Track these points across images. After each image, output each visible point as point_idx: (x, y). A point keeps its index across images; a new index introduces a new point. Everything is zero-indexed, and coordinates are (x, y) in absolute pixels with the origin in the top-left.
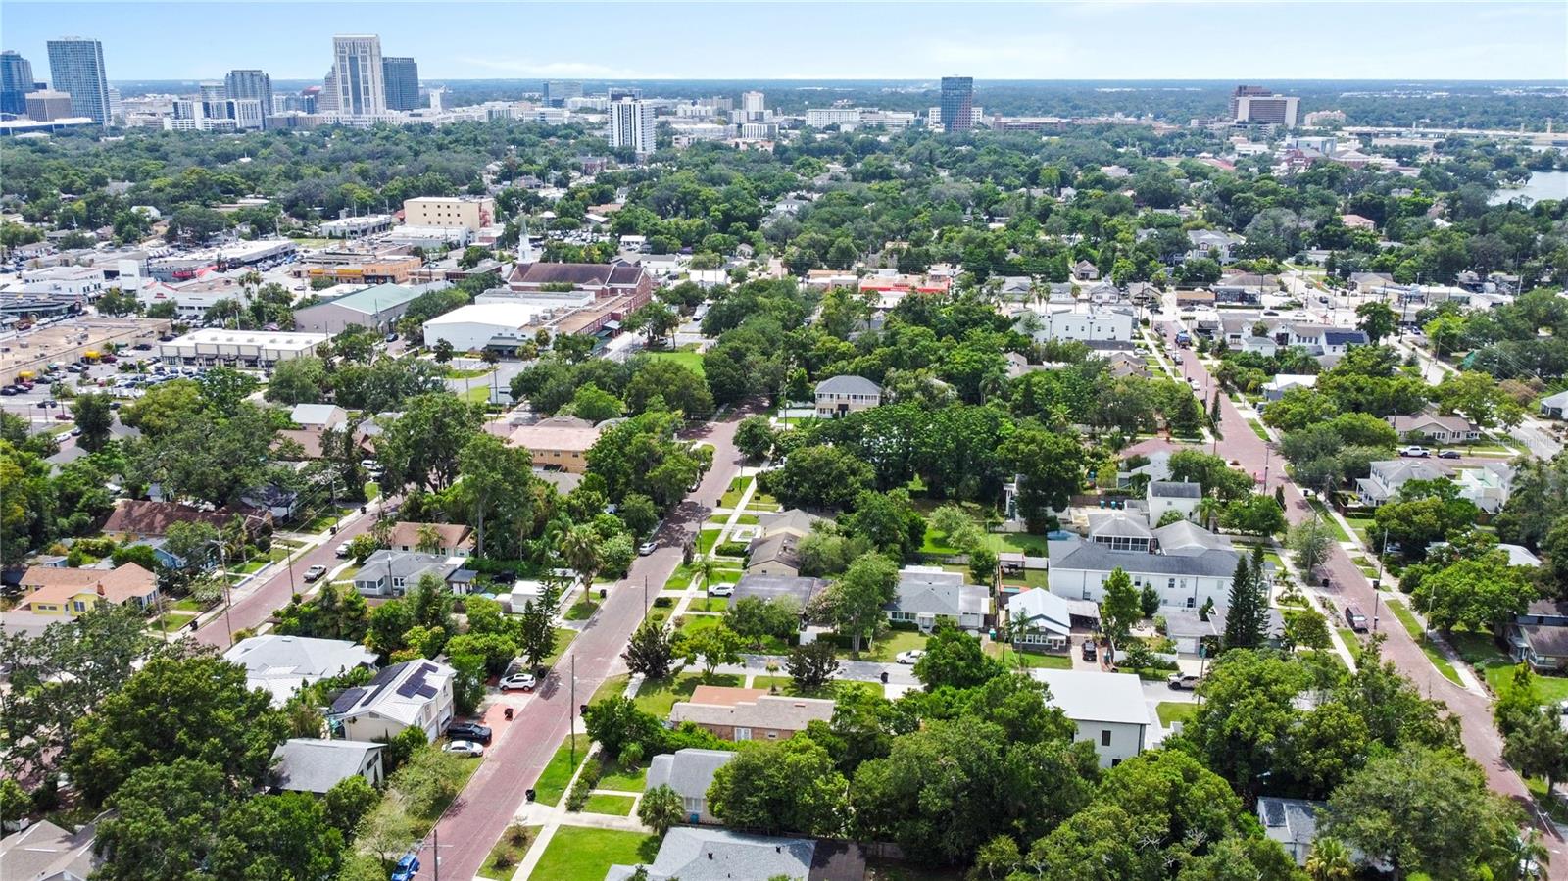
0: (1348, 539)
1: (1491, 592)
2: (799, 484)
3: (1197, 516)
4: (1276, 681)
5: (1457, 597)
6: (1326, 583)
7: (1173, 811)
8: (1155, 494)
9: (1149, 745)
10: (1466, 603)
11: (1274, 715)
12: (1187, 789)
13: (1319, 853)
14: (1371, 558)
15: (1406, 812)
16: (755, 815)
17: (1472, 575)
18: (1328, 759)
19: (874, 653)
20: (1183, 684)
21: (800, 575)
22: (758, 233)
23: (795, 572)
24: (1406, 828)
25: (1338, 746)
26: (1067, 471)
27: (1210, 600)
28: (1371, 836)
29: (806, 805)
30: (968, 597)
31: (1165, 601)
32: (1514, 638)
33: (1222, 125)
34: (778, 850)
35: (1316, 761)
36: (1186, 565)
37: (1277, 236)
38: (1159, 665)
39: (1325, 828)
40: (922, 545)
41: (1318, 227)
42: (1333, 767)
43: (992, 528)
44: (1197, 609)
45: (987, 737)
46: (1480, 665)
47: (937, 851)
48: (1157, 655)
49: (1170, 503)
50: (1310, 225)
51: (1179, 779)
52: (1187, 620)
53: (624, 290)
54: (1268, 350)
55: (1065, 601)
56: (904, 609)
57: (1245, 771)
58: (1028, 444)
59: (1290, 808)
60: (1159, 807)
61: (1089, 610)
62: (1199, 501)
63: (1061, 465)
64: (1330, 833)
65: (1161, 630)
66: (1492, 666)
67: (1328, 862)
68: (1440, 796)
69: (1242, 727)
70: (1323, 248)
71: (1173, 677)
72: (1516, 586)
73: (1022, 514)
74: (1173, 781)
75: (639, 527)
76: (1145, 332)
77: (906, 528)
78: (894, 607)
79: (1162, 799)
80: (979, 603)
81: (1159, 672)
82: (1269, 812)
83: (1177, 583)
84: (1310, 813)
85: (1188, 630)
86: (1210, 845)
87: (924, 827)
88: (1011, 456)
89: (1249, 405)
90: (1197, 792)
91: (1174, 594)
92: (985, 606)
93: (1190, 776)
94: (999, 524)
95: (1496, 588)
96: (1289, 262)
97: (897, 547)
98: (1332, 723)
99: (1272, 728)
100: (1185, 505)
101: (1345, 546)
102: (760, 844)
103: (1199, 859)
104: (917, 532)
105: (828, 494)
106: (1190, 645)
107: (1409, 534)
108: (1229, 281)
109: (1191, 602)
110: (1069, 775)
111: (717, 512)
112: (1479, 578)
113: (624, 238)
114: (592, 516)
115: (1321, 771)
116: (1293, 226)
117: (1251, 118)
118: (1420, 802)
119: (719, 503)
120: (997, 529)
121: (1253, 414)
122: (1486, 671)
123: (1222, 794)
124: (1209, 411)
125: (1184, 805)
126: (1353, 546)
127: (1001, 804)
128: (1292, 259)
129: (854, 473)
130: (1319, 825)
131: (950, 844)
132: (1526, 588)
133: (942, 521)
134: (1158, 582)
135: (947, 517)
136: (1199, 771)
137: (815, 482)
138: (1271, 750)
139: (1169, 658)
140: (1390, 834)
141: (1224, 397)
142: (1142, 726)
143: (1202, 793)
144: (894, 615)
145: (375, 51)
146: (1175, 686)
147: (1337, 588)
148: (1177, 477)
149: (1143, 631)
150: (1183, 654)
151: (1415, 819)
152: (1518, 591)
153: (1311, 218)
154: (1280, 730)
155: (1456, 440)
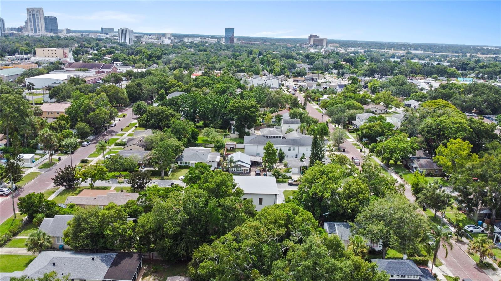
0: (350, 139)
1: (403, 147)
2: (151, 120)
3: (299, 130)
4: (331, 172)
5: (392, 150)
6: (344, 151)
7: (287, 227)
8: (284, 123)
9: (278, 202)
10: (395, 152)
11: (331, 186)
12: (294, 218)
13: (353, 242)
14: (358, 143)
15: (391, 221)
16: (83, 242)
17: (396, 142)
18: (353, 203)
19: (170, 177)
20: (294, 183)
21: (145, 150)
22: (160, 61)
23: (144, 149)
24: (391, 228)
25: (357, 197)
26: (252, 113)
27: (304, 155)
28: (376, 233)
29: (108, 235)
30: (212, 156)
31: (287, 156)
32: (411, 164)
33: (306, 46)
34: (93, 259)
35: (348, 204)
36: (294, 142)
37: (322, 65)
38: (284, 177)
39: (354, 232)
40: (197, 141)
41: (334, 63)
42: (356, 206)
43: (225, 136)
44: (299, 158)
45: (199, 196)
46: (401, 174)
47: (176, 255)
48: (284, 173)
49: (289, 126)
50: (332, 62)
51: (290, 213)
52: (295, 161)
53: (107, 72)
54: (321, 89)
55: (250, 157)
56: (184, 160)
57: (318, 211)
58: (237, 103)
59: (338, 225)
60: (281, 226)
61: (259, 159)
62: (299, 125)
63: (250, 111)
64: (357, 233)
65: (285, 166)
66: (404, 174)
67: (358, 247)
68: (405, 212)
69: (317, 191)
70: (336, 69)
71: (290, 181)
72: (412, 145)
73: (237, 131)
74: (287, 214)
75: (83, 135)
76: (283, 87)
77: (190, 133)
78: (181, 160)
79: (282, 222)
80: (216, 158)
81: (284, 180)
82: (329, 228)
83: (292, 149)
84: (347, 227)
85: (295, 165)
86: (304, 238)
87: (168, 242)
88: (232, 108)
89: (316, 105)
90: (298, 218)
91: (290, 153)
92: (218, 159)
93: (295, 212)
94: (228, 135)
95: (405, 146)
96: (326, 73)
97: (186, 139)
98: (354, 187)
99: (330, 191)
100: (295, 127)
101: (349, 140)
102: (84, 257)
103: (298, 246)
104: (194, 136)
105: (162, 123)
106: (296, 170)
107: (371, 134)
108: (309, 76)
109: (297, 156)
110: (238, 213)
111: (121, 133)
112: (399, 143)
113: (115, 62)
114: (61, 131)
115: (351, 208)
116: (327, 62)
117: (314, 44)
118: (397, 216)
119: (122, 130)
120: (227, 137)
121: (317, 107)
122: (403, 176)
123: (309, 219)
124: (303, 105)
125: (292, 225)
126: (352, 140)
127: (206, 229)
128: (327, 72)
129: (173, 116)
130: (351, 231)
131: (181, 250)
132: (415, 145)
133: (206, 132)
134: (285, 149)
135: (208, 131)
136: (299, 210)
137: (157, 119)
138: (329, 202)
139: (288, 175)
140: (385, 232)
141: (308, 103)
142: (276, 195)
143: (301, 219)
144: (181, 163)
145: (41, 13)
146: (291, 184)
147: (348, 152)
148: (292, 118)
149: (279, 166)
150: (293, 174)
151: (395, 224)
152: (412, 147)
153: (332, 60)
154: (333, 192)
155: (381, 113)
